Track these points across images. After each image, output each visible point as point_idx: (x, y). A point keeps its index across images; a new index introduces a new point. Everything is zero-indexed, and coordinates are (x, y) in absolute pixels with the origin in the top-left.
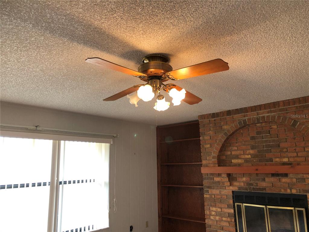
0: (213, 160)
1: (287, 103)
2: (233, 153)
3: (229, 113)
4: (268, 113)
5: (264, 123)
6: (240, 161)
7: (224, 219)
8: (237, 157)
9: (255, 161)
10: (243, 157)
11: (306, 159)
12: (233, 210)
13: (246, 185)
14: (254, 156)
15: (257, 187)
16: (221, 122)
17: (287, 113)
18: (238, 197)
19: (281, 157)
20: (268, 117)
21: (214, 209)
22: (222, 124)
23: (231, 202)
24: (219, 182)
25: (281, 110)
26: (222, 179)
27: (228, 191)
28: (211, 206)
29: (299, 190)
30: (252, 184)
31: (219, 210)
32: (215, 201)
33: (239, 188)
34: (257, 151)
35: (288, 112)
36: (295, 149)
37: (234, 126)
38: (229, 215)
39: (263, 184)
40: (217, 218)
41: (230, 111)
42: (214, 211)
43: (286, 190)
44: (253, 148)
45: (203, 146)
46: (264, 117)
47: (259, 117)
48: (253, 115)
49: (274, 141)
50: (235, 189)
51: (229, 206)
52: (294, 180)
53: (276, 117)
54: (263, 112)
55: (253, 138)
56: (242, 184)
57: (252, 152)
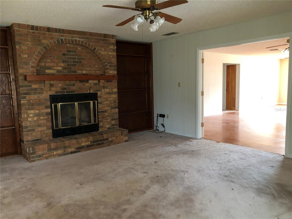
0: (32, 69)
1: (91, 34)
2: (47, 65)
3: (49, 29)
4: (79, 38)
5: (72, 45)
6: (52, 71)
7: (42, 118)
8: (50, 68)
9: (64, 72)
10: (55, 68)
12: (50, 110)
13: (61, 89)
14: (64, 68)
15: (70, 90)
16: (40, 36)
17: (90, 41)
18: (54, 99)
19: (82, 70)
20: (79, 41)
21: (32, 112)
22: (41, 37)
23: (49, 103)
24: (36, 89)
25: (87, 38)
26: (40, 86)
27: (46, 95)
28: (29, 109)
29: (94, 90)
30: (65, 89)
31: (37, 111)
32: (32, 106)
33: (56, 92)
34: (66, 64)
35: (91, 41)
36: (90, 66)
37: (53, 42)
38: (47, 114)
39: (74, 88)
40: (35, 118)
41: (50, 28)
42: (32, 114)
43: (87, 91)
44: (64, 62)
45: (20, 55)
46: (76, 40)
47: (73, 40)
48: (69, 37)
49: (78, 59)
50: (53, 93)
51: (46, 107)
52: (92, 84)
53: (84, 43)
54: (76, 36)
55: (64, 54)
56: (59, 89)
57: (62, 65)
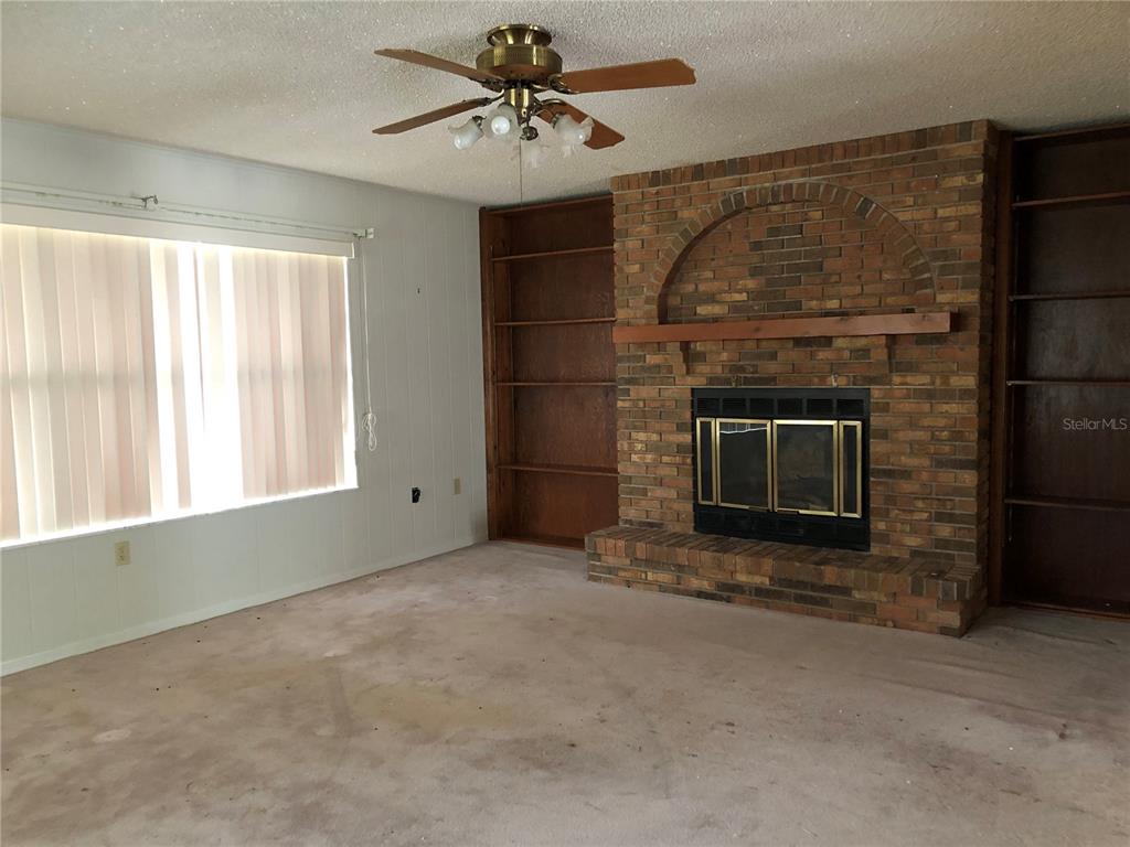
0: (647, 307)
1: (852, 148)
2: (702, 288)
3: (699, 171)
4: (803, 176)
5: (790, 205)
6: (716, 310)
7: (666, 459)
8: (711, 299)
9: (756, 308)
10: (726, 297)
11: (880, 301)
12: (690, 437)
13: (727, 371)
14: (755, 295)
15: (756, 375)
16: (673, 200)
17: (850, 178)
18: (705, 404)
19: (823, 297)
20: (801, 186)
21: (642, 436)
22: (678, 203)
23: (688, 415)
24: (658, 366)
25: (835, 168)
26: (666, 359)
27: (680, 388)
28: (635, 428)
29: (854, 377)
30: (742, 369)
31: (655, 437)
32: (644, 417)
33: (711, 380)
34: (763, 281)
35: (852, 176)
36: (859, 277)
37: (709, 211)
38: (680, 448)
39: (771, 368)
40: (649, 458)
41: (702, 165)
42: (641, 442)
43: (823, 379)
44: (755, 272)
45: (621, 270)
46: (791, 185)
47: (779, 186)
48: (762, 182)
49: (808, 254)
50: (699, 382)
51: (680, 428)
52: (847, 354)
53: (822, 189)
54: (791, 173)
55: (757, 246)
56: (719, 369)
57: (751, 284)
